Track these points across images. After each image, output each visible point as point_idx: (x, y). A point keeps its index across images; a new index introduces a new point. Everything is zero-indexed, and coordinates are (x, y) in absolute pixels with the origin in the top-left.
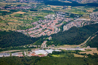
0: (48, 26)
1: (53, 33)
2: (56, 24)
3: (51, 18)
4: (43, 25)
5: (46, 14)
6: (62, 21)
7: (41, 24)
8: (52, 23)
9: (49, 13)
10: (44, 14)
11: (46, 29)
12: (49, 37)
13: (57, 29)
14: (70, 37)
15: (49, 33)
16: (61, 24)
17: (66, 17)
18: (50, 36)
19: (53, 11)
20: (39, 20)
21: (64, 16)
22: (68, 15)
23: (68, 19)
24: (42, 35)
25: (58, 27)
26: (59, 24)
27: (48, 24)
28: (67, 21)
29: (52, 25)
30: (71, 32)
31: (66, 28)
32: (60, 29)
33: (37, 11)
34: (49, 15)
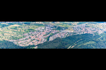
0: (36, 37)
1: (39, 43)
2: (44, 35)
3: (41, 30)
4: (32, 36)
5: (37, 26)
6: (50, 33)
7: (31, 35)
8: (41, 34)
9: (40, 26)
10: (35, 26)
11: (34, 39)
12: (35, 46)
13: (43, 40)
14: (53, 47)
15: (36, 43)
16: (48, 36)
17: (53, 30)
18: (37, 45)
19: (43, 24)
20: (30, 32)
21: (52, 28)
22: (55, 28)
23: (55, 31)
24: (30, 45)
25: (45, 38)
26: (46, 35)
27: (37, 35)
28: (53, 33)
29: (40, 36)
30: (54, 42)
31: (51, 39)
32: (46, 40)
33: (30, 24)
34: (39, 28)
